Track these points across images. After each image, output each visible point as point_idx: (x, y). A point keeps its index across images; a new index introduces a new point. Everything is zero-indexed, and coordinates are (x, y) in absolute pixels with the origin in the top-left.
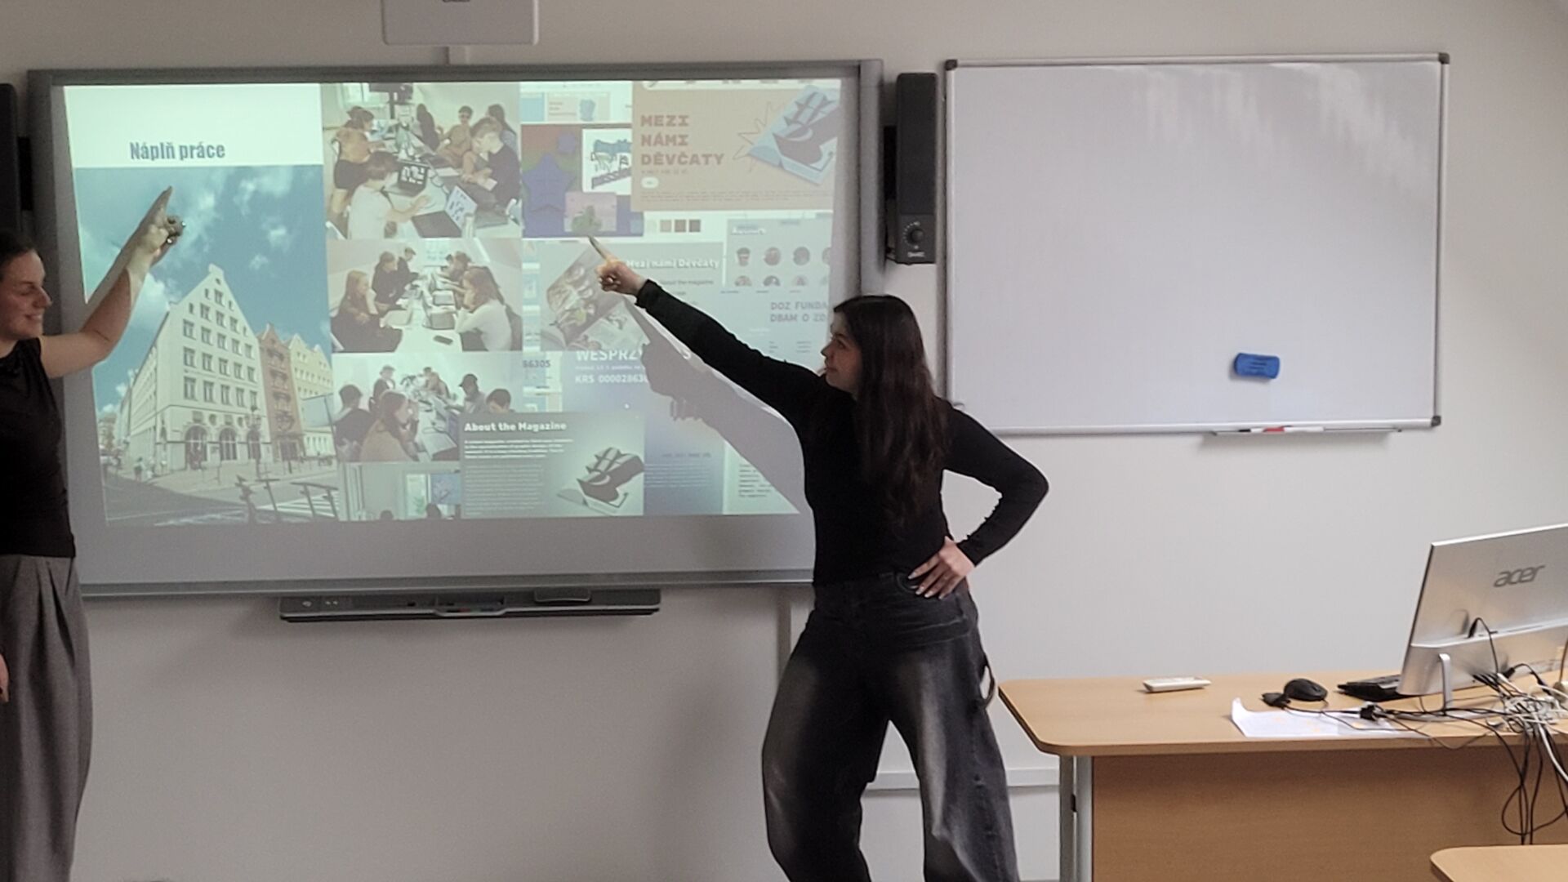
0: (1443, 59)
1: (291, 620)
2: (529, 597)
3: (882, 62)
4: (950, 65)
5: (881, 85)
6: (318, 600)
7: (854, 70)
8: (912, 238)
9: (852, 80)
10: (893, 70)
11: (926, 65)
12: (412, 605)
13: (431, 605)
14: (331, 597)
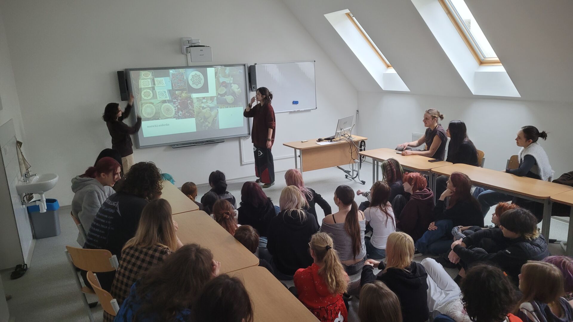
0: (315, 61)
1: (174, 148)
2: (207, 141)
3: (247, 64)
4: (255, 64)
5: (248, 67)
6: (177, 145)
7: (244, 65)
8: (254, 88)
9: (244, 67)
10: (249, 65)
11: (253, 64)
12: (191, 144)
13: (194, 144)
14: (179, 144)
